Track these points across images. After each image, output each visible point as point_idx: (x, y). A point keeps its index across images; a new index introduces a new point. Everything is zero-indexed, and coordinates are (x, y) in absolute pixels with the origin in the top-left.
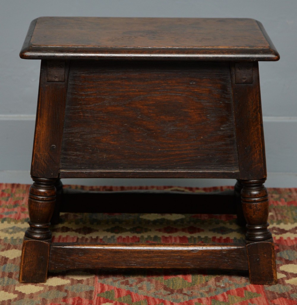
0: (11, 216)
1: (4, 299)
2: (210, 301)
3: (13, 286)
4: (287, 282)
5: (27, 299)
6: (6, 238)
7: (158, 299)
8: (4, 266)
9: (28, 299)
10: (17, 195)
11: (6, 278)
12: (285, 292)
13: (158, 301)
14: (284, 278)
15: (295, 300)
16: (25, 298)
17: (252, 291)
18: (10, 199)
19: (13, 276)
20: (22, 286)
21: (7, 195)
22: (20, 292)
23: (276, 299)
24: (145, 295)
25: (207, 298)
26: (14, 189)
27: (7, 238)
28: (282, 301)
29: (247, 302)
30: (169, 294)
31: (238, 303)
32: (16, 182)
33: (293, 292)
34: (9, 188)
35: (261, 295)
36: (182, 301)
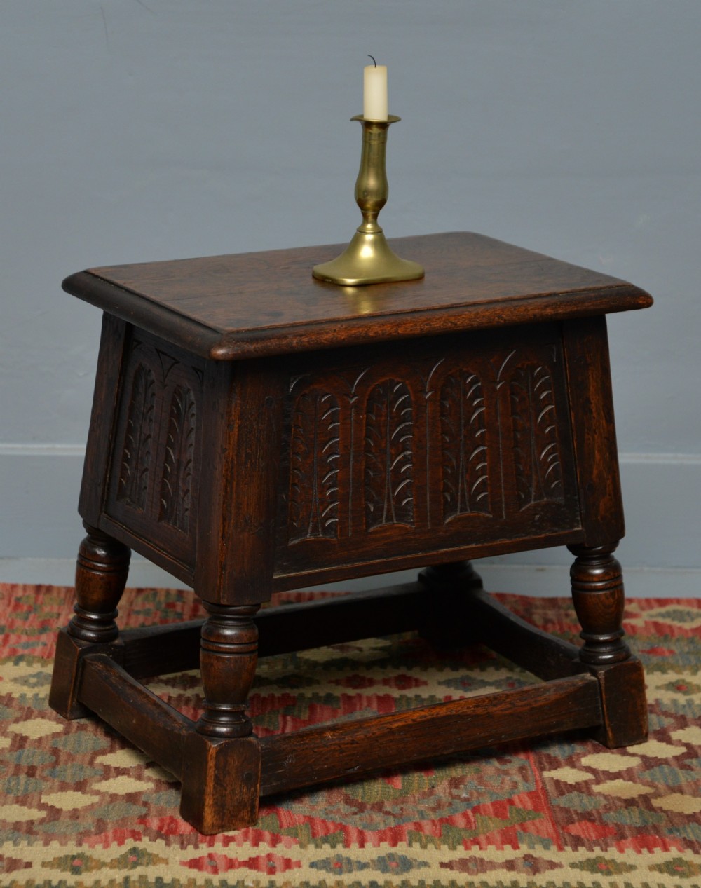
0: (34, 650)
1: (18, 820)
2: (438, 827)
3: (36, 794)
4: (596, 788)
5: (65, 820)
6: (23, 696)
7: (334, 823)
8: (18, 752)
9: (68, 821)
10: (47, 609)
11: (23, 777)
12: (592, 810)
13: (332, 828)
14: (590, 780)
15: (611, 825)
16: (62, 819)
17: (524, 807)
18: (31, 616)
19: (38, 773)
20: (55, 794)
21: (25, 608)
22: (52, 807)
23: (573, 823)
24: (307, 814)
25: (433, 821)
26: (41, 597)
27: (25, 695)
28: (585, 828)
29: (515, 829)
30: (355, 813)
31: (495, 832)
32: (45, 582)
33: (607, 809)
34: (31, 593)
35: (542, 814)
36: (382, 827)
